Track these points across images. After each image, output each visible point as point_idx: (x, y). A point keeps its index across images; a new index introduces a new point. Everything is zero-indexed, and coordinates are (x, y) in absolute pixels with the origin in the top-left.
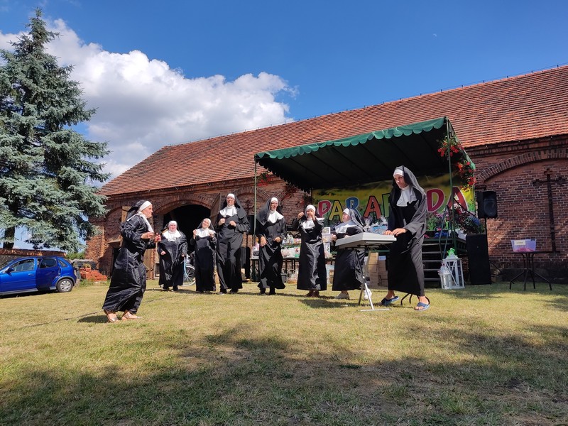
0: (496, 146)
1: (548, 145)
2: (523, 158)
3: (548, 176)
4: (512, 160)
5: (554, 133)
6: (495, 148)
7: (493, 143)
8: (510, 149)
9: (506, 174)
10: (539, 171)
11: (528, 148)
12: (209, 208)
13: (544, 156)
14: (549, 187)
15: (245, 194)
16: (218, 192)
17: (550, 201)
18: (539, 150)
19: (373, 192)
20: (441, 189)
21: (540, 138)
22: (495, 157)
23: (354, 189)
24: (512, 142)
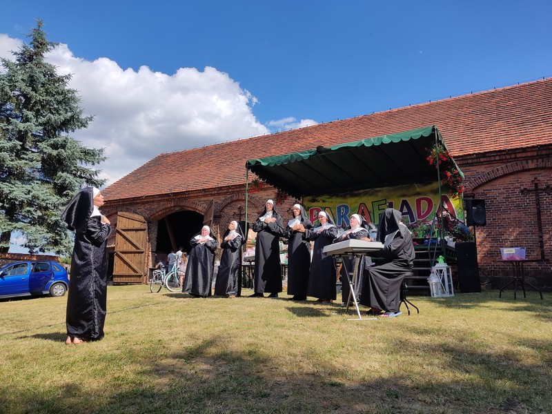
0: (484, 155)
1: (535, 154)
2: (511, 167)
3: (536, 185)
4: (500, 169)
5: (541, 142)
6: (483, 157)
7: (481, 152)
8: (497, 158)
9: (494, 183)
10: (526, 180)
11: (516, 158)
12: (203, 214)
13: (531, 165)
14: (537, 195)
15: (238, 200)
16: (211, 198)
17: (538, 209)
18: (527, 159)
19: (363, 199)
20: (430, 197)
21: (528, 147)
22: (484, 166)
23: (344, 197)
24: (500, 151)
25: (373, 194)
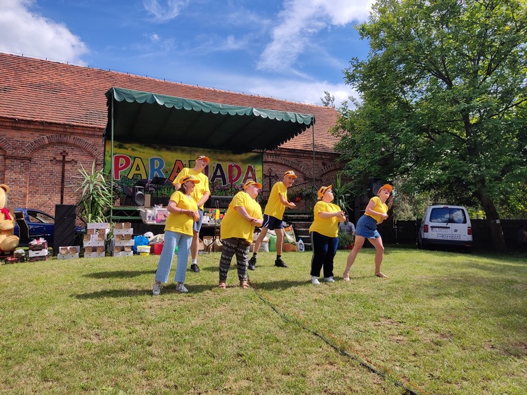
3: (270, 173)
10: (266, 168)
25: (190, 152)
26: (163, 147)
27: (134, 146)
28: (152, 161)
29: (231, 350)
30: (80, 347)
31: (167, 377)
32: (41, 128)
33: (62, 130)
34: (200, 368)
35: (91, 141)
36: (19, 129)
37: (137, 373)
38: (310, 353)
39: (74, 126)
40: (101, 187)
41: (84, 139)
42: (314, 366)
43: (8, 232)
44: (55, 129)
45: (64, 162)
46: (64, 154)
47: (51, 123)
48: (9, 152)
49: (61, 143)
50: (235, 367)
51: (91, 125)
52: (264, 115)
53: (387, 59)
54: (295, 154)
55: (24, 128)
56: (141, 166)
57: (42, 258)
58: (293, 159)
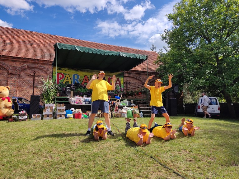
3: (127, 81)
10: (125, 79)
14: (127, 84)
25: (91, 72)
26: (79, 70)
27: (66, 69)
28: (74, 75)
29: (112, 164)
30: (43, 162)
31: (83, 177)
32: (24, 61)
33: (33, 61)
34: (99, 173)
35: (46, 67)
36: (14, 61)
37: (70, 175)
38: (149, 167)
39: (39, 60)
40: (51, 88)
41: (44, 66)
42: (151, 173)
43: (9, 107)
44: (30, 61)
45: (34, 76)
46: (34, 72)
47: (29, 59)
48: (10, 72)
49: (33, 68)
50: (114, 173)
51: (47, 60)
52: (125, 55)
53: (181, 30)
54: (138, 73)
55: (17, 61)
56: (69, 78)
57: (25, 120)
58: (137, 75)
